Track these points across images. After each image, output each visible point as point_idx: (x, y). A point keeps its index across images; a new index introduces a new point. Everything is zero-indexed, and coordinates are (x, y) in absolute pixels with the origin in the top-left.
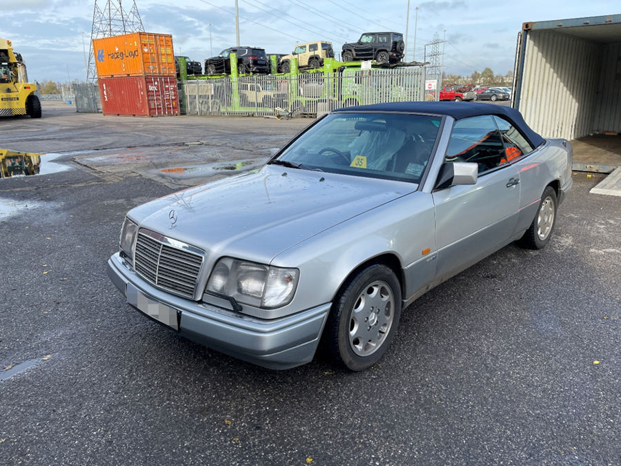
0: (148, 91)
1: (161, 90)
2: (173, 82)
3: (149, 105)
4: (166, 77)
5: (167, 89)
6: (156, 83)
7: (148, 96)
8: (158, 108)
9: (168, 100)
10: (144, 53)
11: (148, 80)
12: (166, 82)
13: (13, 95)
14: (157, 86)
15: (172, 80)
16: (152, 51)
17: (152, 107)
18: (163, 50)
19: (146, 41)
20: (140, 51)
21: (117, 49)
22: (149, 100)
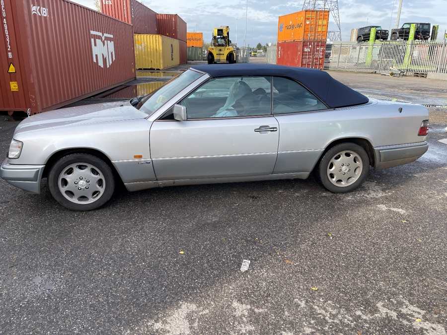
0: (303, 52)
1: (313, 51)
2: (323, 46)
3: (302, 62)
4: (318, 42)
5: (318, 51)
6: (310, 46)
7: (303, 55)
8: (308, 64)
9: (317, 59)
10: (306, 25)
11: (305, 44)
12: (318, 46)
13: (221, 52)
14: (311, 48)
15: (322, 44)
16: (312, 23)
17: (304, 63)
18: (320, 22)
19: (308, 16)
20: (303, 23)
21: (291, 23)
22: (302, 58)
